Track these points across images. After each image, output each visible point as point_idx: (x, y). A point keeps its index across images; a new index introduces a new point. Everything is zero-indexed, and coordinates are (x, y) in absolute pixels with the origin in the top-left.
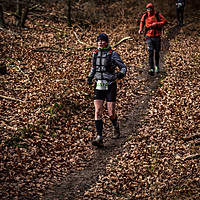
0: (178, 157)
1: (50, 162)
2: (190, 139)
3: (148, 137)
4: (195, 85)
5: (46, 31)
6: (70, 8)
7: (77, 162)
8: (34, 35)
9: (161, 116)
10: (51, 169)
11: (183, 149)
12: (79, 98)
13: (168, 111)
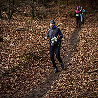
0: (85, 81)
1: (24, 84)
2: (92, 72)
3: (71, 72)
4: (94, 46)
5: (22, 20)
6: (33, 10)
8: (16, 22)
9: (77, 61)
10: (24, 87)
11: (88, 77)
12: (38, 53)
13: (81, 59)
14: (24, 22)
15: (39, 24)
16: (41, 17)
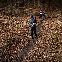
0: (45, 56)
1: (6, 58)
2: (49, 51)
4: (50, 34)
7: (14, 58)
8: (1, 19)
9: (40, 44)
10: (6, 60)
11: (46, 54)
12: (15, 38)
13: (42, 42)
14: (6, 19)
15: (16, 21)
16: (17, 16)
